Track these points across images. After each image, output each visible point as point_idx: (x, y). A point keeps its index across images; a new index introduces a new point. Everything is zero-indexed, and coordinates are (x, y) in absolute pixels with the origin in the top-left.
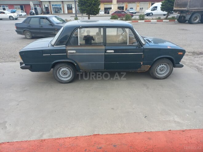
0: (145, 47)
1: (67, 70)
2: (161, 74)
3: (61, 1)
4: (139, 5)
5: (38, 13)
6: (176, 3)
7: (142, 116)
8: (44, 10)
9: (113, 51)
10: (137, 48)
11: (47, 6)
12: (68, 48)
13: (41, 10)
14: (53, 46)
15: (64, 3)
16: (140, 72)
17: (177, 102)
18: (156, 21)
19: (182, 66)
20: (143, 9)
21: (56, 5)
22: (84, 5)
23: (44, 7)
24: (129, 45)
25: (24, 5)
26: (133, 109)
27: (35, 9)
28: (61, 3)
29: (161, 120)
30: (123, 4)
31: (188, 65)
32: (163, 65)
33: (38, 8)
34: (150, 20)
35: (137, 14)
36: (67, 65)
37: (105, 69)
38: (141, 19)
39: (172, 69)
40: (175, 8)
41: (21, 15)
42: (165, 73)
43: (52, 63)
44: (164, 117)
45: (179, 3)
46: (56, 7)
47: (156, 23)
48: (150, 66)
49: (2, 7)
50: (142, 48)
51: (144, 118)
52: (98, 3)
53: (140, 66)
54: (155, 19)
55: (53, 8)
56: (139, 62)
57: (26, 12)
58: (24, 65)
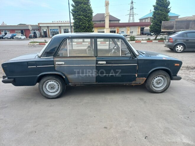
0: (138, 58)
1: (55, 83)
2: (158, 87)
3: (58, 26)
4: (129, 29)
5: (37, 36)
6: (163, 26)
7: (142, 136)
8: (43, 34)
9: (105, 62)
10: (131, 59)
11: (46, 31)
12: (56, 59)
13: (39, 34)
14: (40, 57)
15: (61, 28)
16: (135, 85)
17: (181, 118)
18: (146, 41)
19: (179, 78)
20: (133, 33)
21: (54, 29)
22: (79, 28)
23: (42, 31)
24: (122, 56)
25: (24, 30)
26: (130, 127)
27: (35, 33)
28: (58, 28)
29: (165, 141)
30: (115, 29)
31: (185, 79)
32: (160, 78)
33: (38, 33)
34: (140, 41)
35: (127, 37)
36: (55, 78)
37: (96, 82)
38: (131, 40)
39: (169, 82)
40: (162, 30)
41: (21, 38)
42: (162, 86)
43: (38, 76)
44: (168, 137)
45: (166, 26)
46: (54, 31)
47: (146, 44)
48: (146, 78)
49: (4, 32)
50: (136, 59)
51: (144, 138)
52: (92, 26)
53: (134, 79)
54: (145, 40)
55: (51, 32)
56: (133, 74)
57: (25, 36)
58: (6, 79)
